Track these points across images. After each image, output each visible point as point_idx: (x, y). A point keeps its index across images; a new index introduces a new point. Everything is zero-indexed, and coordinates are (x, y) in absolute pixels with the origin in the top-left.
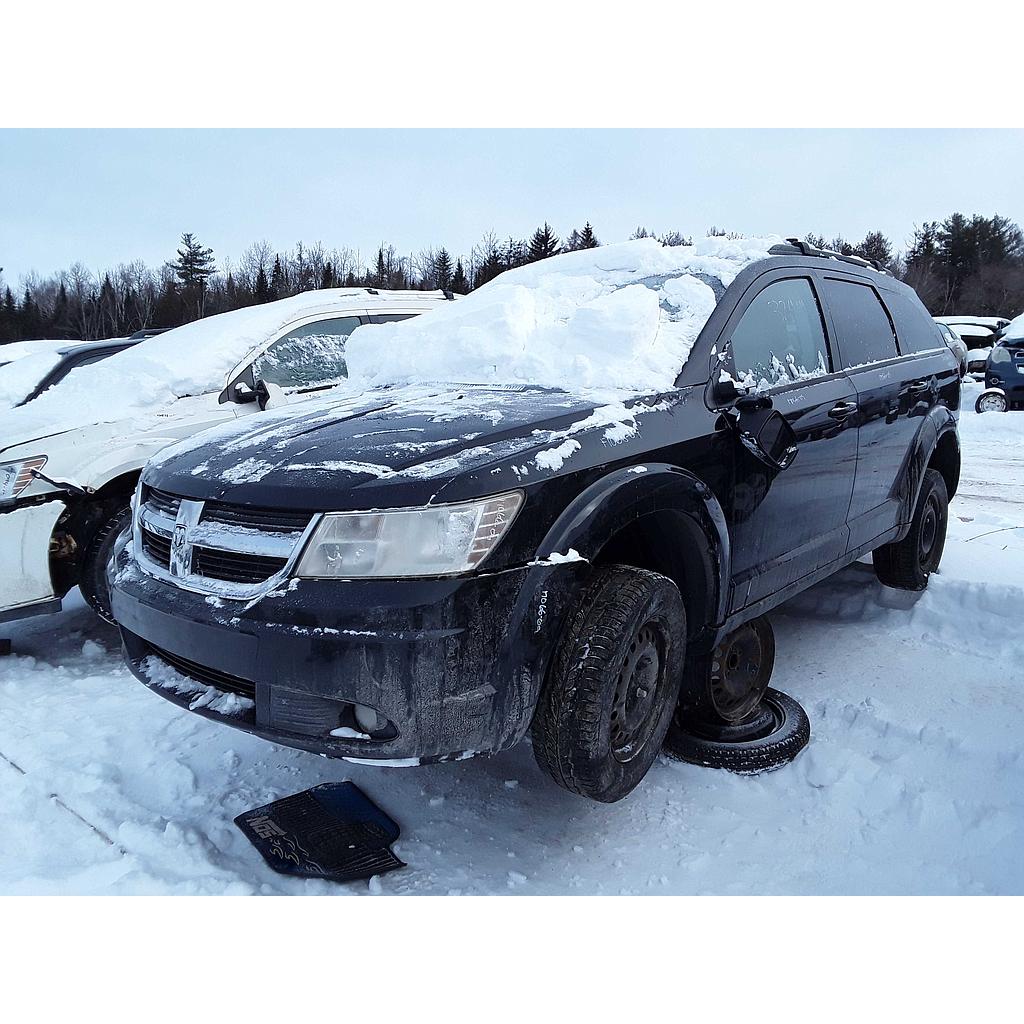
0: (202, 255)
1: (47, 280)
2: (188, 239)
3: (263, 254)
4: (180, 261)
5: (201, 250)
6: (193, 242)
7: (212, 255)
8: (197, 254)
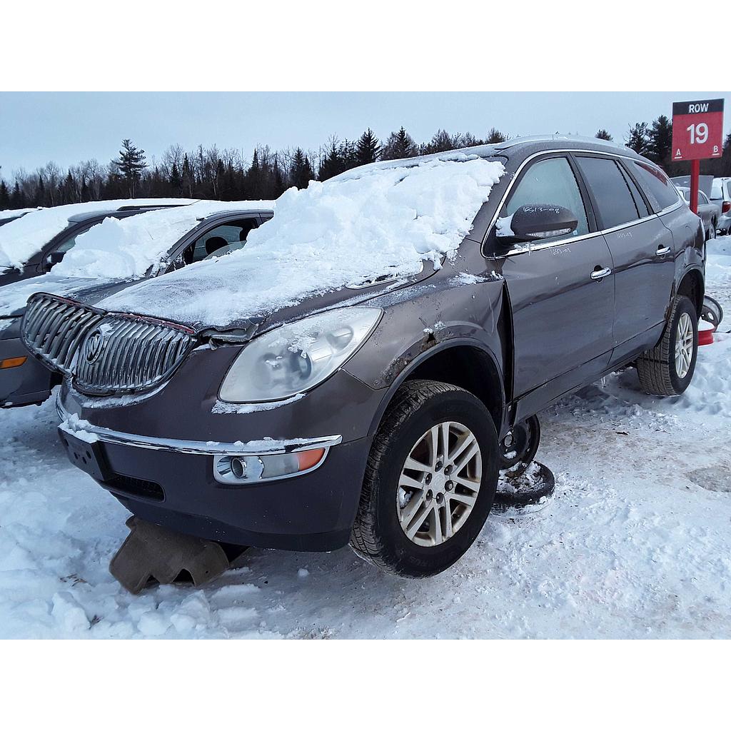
0: (137, 154)
1: (31, 174)
2: (126, 143)
3: (178, 154)
4: (122, 159)
5: (136, 151)
6: (130, 146)
7: (143, 155)
8: (133, 154)
